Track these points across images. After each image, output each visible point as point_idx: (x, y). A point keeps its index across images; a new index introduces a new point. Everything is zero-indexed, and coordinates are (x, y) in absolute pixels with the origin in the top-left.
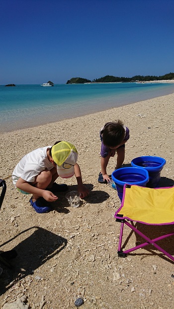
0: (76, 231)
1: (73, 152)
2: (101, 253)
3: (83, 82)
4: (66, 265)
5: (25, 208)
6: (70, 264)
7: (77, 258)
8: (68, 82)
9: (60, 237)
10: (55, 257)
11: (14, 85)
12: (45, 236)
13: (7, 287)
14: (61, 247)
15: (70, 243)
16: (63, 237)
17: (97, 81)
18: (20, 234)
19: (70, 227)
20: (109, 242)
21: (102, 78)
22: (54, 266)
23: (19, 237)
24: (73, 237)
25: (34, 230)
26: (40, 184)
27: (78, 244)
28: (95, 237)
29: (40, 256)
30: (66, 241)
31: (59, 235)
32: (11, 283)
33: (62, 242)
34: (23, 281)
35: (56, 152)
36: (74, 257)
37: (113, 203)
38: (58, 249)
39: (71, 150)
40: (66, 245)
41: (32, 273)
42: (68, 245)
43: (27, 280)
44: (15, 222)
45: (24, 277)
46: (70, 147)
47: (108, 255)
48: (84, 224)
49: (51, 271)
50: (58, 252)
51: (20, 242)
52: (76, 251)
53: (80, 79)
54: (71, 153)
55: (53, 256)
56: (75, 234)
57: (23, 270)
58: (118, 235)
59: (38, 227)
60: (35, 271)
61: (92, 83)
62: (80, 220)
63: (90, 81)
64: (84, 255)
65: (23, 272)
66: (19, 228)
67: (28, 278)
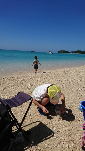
0: (59, 129)
1: (59, 92)
2: (72, 144)
3: (65, 53)
4: (53, 146)
5: (35, 110)
6: (55, 146)
7: (59, 143)
8: (59, 52)
9: (51, 130)
10: (48, 140)
11: (34, 52)
12: (44, 127)
13: (25, 149)
14: (51, 135)
15: (56, 134)
16: (52, 130)
17: (73, 52)
18: (32, 123)
19: (56, 126)
20: (77, 139)
21: (75, 51)
22: (47, 144)
23: (31, 125)
24: (57, 132)
25: (39, 123)
26: (43, 102)
27: (60, 136)
28: (69, 135)
29: (41, 137)
30: (54, 133)
31: (51, 129)
32: (27, 147)
33: (52, 133)
34: (32, 148)
35: (50, 91)
36: (57, 142)
37: (79, 118)
38: (50, 136)
39: (58, 91)
40: (54, 135)
41: (37, 145)
42: (55, 135)
43: (34, 148)
44: (30, 116)
45: (33, 146)
46: (57, 89)
47: (76, 147)
48: (63, 126)
49: (46, 146)
50: (50, 138)
51: (32, 127)
52: (59, 140)
53: (64, 51)
54: (57, 93)
55: (47, 139)
56: (58, 130)
57: (32, 142)
58: (82, 137)
59: (40, 122)
60: (38, 144)
61: (70, 53)
62: (61, 124)
63: (69, 52)
64: (63, 143)
65: (32, 143)
66: (32, 120)
67: (35, 147)
